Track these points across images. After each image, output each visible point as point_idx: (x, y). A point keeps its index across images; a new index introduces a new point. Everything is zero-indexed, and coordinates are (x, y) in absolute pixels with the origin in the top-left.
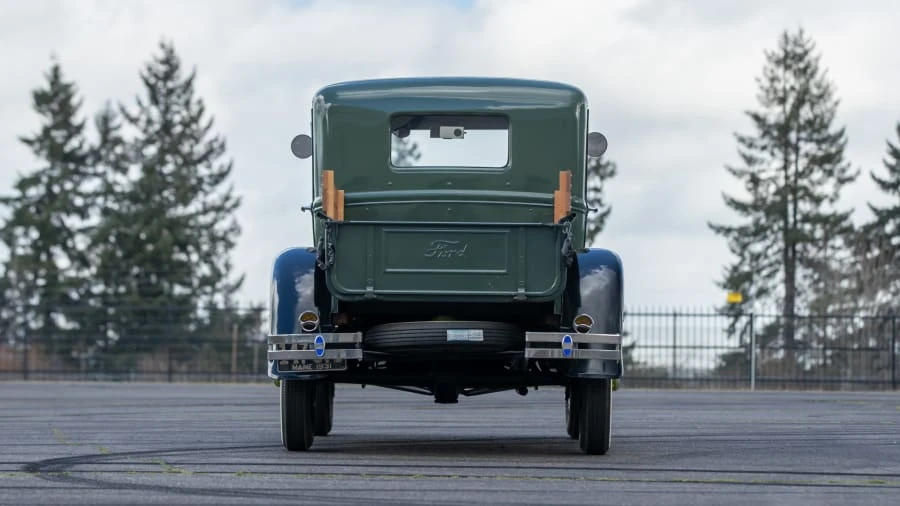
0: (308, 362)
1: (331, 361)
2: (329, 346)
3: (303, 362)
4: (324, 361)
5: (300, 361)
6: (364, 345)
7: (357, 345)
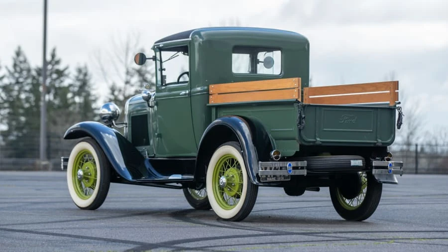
0: (274, 176)
1: (284, 176)
2: (294, 168)
3: (272, 176)
4: (281, 176)
5: (271, 176)
6: (308, 168)
7: (305, 168)
